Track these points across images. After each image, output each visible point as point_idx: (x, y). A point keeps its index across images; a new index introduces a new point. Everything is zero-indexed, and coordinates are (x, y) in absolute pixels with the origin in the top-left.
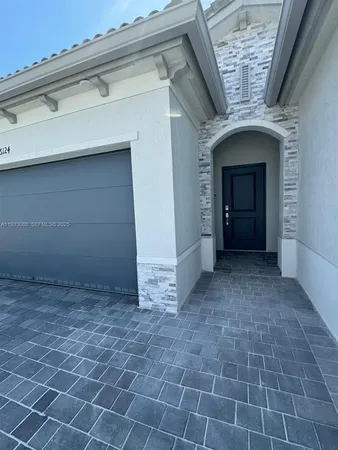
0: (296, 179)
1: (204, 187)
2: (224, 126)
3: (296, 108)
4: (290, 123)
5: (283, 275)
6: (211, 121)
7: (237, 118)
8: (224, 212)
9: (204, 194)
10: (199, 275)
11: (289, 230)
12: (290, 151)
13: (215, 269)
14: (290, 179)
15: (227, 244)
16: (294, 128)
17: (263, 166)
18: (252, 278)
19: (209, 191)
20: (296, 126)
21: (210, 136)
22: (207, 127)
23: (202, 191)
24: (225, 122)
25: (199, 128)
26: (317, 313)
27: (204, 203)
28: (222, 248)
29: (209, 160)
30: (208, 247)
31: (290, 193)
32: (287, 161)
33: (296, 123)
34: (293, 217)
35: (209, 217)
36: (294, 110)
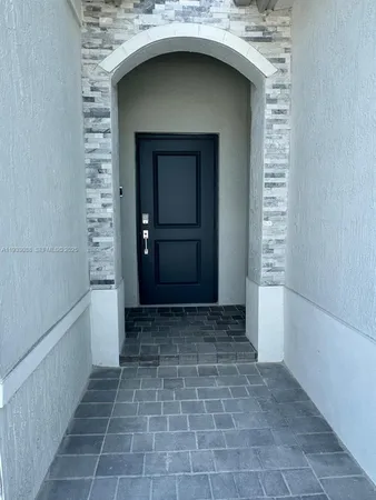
0: (284, 166)
1: (96, 166)
2: (144, 27)
3: (287, 19)
4: (277, 49)
5: (261, 359)
6: (110, 9)
7: (171, 14)
8: (140, 227)
9: (96, 183)
10: (85, 381)
11: (271, 268)
12: (275, 107)
13: (122, 359)
14: (274, 166)
15: (146, 294)
16: (282, 61)
17: (212, 140)
18: (204, 372)
19: (108, 179)
20: (286, 56)
21: (109, 44)
22: (104, 21)
23: (92, 177)
24: (145, 19)
25: (83, 19)
26: (348, 456)
27: (97, 204)
28: (135, 304)
29: (107, 102)
30: (107, 309)
31: (276, 192)
32: (270, 127)
33: (287, 50)
34: (279, 241)
35: (108, 239)
36: (284, 25)
